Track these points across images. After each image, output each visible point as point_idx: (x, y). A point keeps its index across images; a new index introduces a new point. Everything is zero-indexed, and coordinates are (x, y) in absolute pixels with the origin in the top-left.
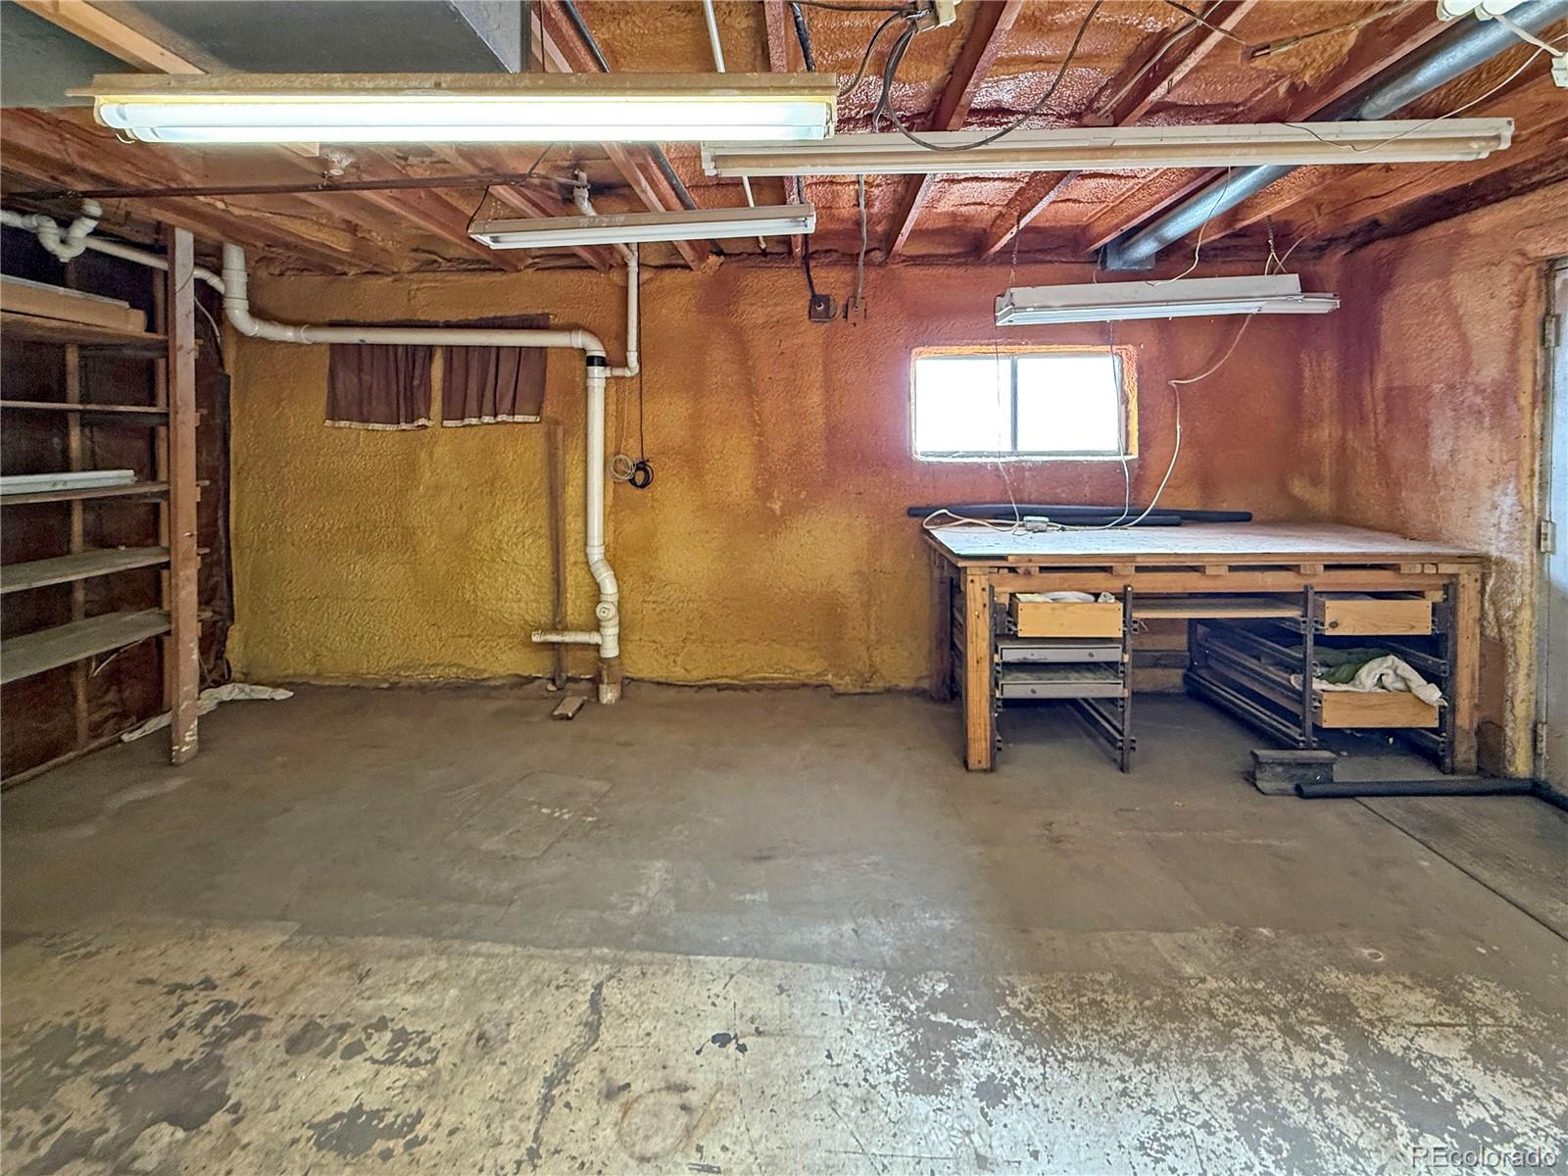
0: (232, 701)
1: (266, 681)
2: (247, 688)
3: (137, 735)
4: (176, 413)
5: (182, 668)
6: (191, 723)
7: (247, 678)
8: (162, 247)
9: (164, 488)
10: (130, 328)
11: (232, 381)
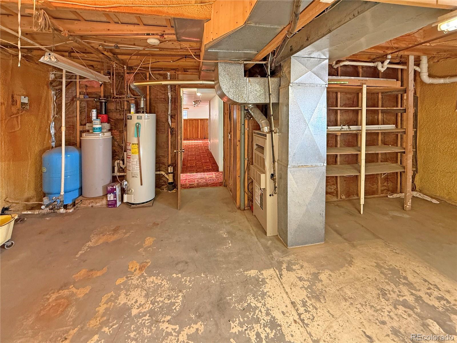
0: (417, 197)
1: (428, 195)
2: (422, 195)
3: (391, 197)
4: (408, 109)
5: (408, 183)
6: (410, 200)
7: (420, 191)
8: (405, 63)
9: (404, 130)
10: (397, 86)
11: (419, 99)
